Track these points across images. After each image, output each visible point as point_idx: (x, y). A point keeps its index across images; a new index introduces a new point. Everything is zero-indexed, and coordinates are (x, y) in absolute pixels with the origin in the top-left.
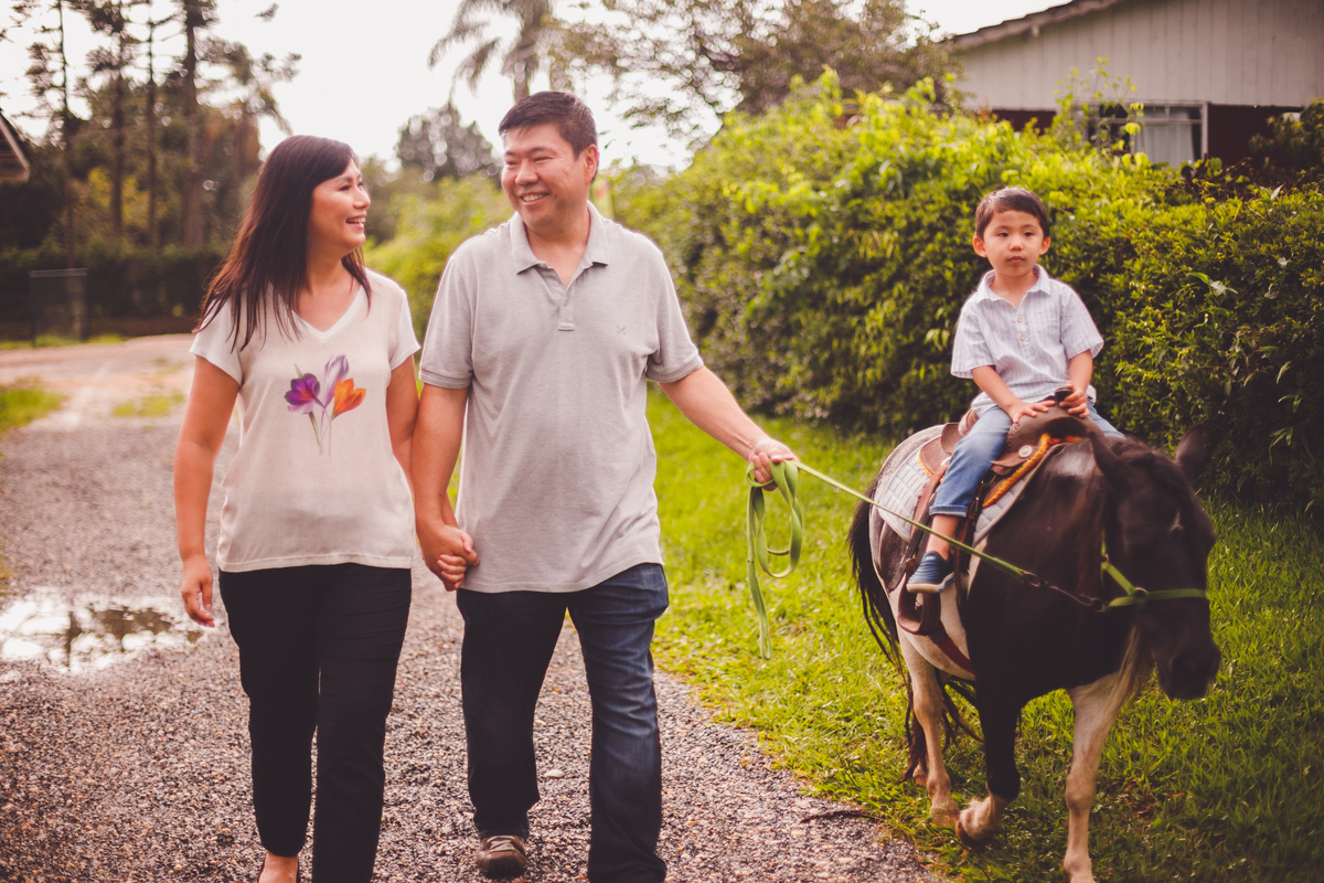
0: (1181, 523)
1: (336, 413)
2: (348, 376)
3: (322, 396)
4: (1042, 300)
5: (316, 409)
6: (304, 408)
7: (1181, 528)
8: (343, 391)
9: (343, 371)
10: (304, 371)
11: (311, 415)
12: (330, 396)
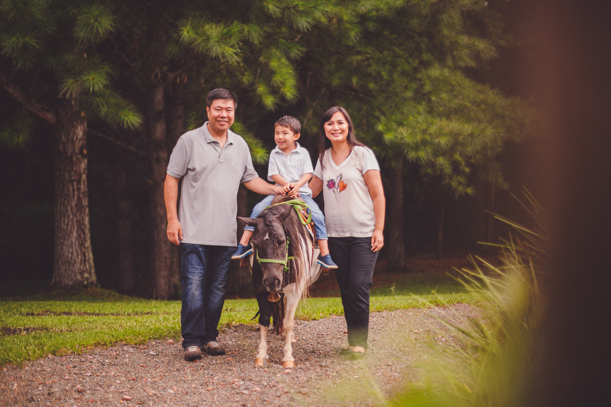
0: (269, 236)
1: (340, 191)
2: (342, 180)
3: (336, 186)
4: (297, 155)
5: (335, 190)
6: (332, 189)
7: (269, 238)
8: (341, 184)
9: (341, 178)
10: (331, 178)
11: (334, 191)
12: (338, 186)
